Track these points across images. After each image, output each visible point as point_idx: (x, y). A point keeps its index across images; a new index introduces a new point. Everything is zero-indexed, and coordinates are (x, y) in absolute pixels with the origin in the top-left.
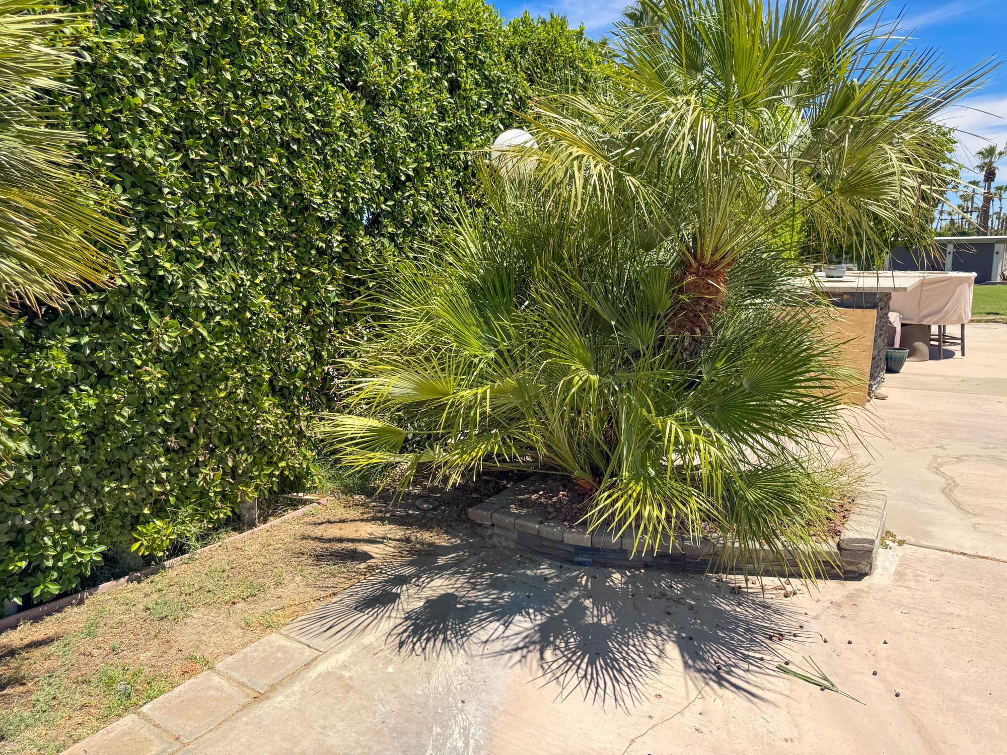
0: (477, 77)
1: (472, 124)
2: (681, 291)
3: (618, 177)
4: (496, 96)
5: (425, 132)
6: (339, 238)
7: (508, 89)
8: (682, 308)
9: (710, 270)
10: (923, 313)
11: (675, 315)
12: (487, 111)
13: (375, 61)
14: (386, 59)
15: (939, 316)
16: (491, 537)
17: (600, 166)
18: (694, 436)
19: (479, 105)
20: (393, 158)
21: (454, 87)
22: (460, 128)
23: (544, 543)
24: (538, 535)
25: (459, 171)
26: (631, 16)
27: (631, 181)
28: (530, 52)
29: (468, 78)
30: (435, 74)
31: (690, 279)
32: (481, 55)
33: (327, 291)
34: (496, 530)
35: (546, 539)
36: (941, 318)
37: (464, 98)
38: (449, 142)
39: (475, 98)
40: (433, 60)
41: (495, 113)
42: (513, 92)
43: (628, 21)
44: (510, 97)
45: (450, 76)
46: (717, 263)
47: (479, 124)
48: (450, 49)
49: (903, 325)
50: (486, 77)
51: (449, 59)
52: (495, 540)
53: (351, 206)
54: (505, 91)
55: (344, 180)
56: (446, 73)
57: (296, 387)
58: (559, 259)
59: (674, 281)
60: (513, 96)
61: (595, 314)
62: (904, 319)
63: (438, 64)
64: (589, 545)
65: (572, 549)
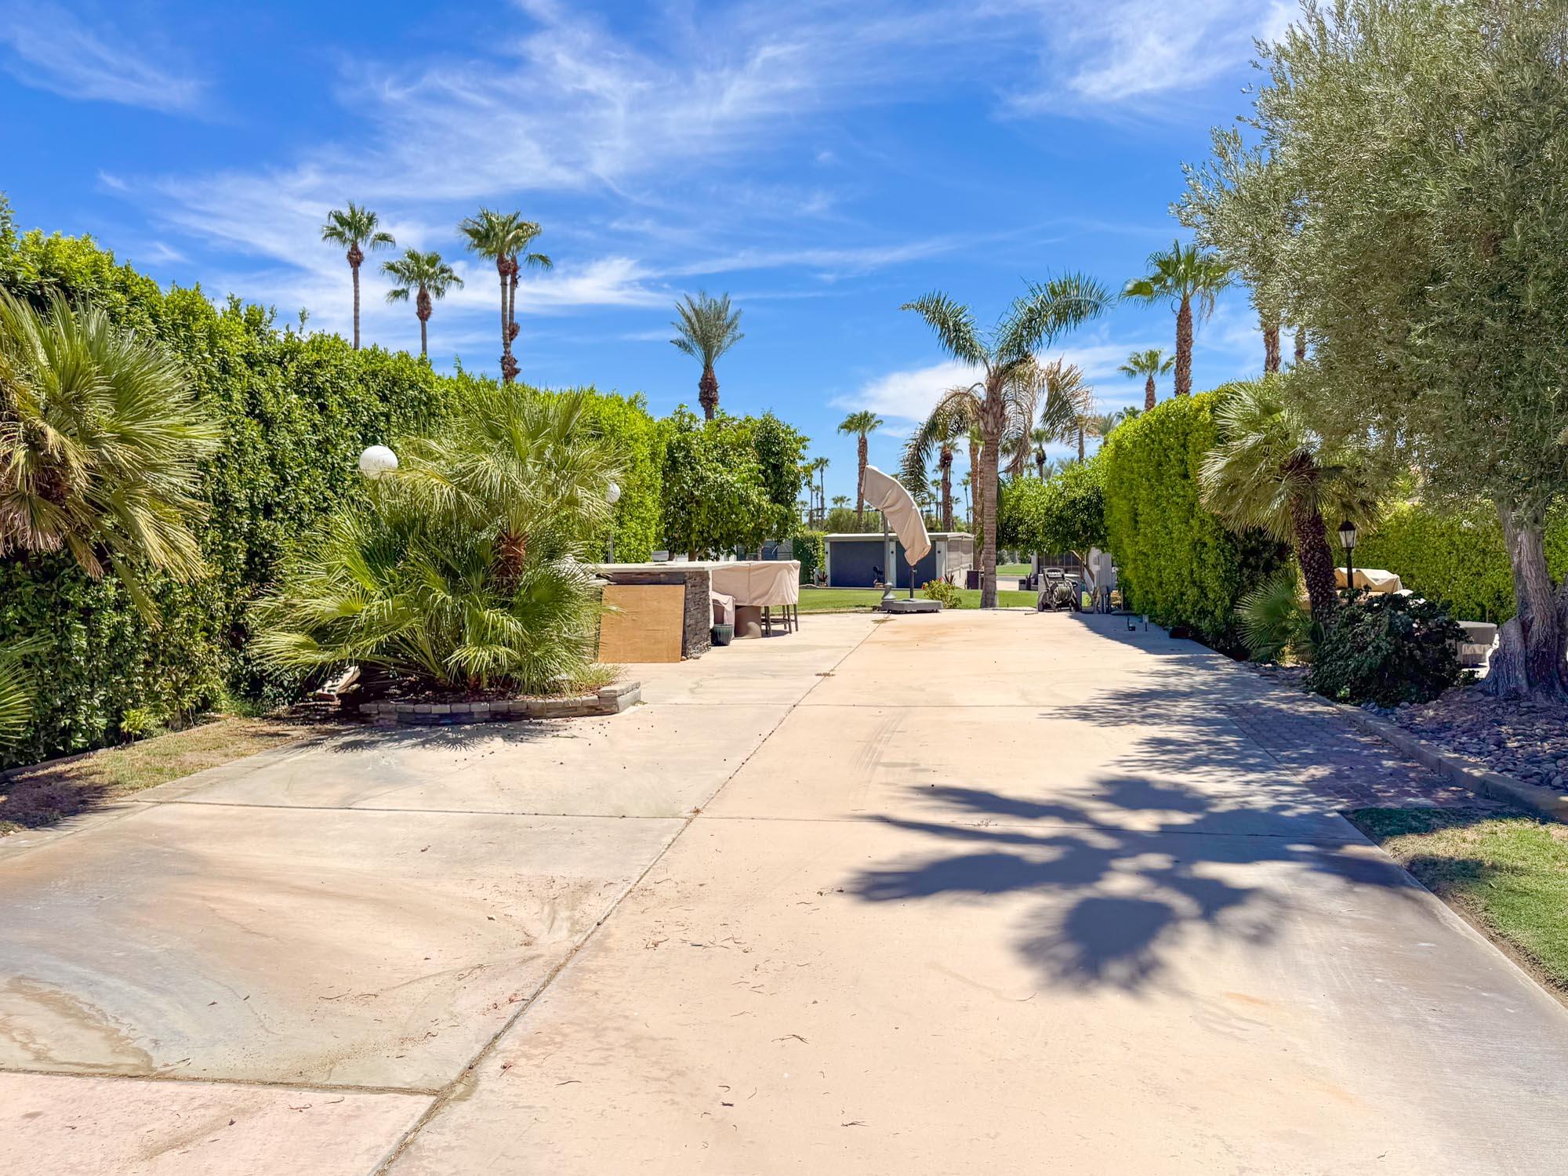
0: (340, 400)
1: (336, 436)
2: (499, 553)
3: (458, 495)
4: (354, 413)
5: (302, 444)
6: (248, 522)
7: (364, 408)
8: (500, 563)
9: (515, 542)
10: (753, 596)
11: (497, 566)
12: (347, 426)
13: (269, 396)
14: (276, 396)
15: (766, 597)
16: (377, 721)
17: (448, 488)
18: (501, 617)
19: (341, 421)
20: (282, 464)
21: (323, 408)
22: (328, 440)
23: (418, 717)
24: (414, 713)
25: (327, 471)
26: (474, 233)
27: (464, 495)
28: (381, 378)
29: (333, 401)
30: (309, 400)
31: (504, 546)
32: (343, 384)
33: (239, 559)
34: (381, 716)
35: (419, 714)
36: (769, 599)
37: (331, 417)
38: (319, 450)
39: (339, 416)
40: (306, 389)
41: (353, 426)
42: (368, 410)
43: (469, 239)
44: (365, 413)
45: (319, 401)
46: (519, 538)
47: (342, 436)
48: (320, 380)
49: (737, 607)
50: (346, 399)
51: (318, 388)
52: (381, 722)
53: (255, 499)
54: (360, 409)
55: (251, 481)
56: (317, 399)
57: (215, 629)
58: (425, 534)
59: (494, 548)
60: (368, 413)
61: (447, 564)
62: (736, 601)
63: (310, 393)
64: (449, 712)
65: (437, 716)
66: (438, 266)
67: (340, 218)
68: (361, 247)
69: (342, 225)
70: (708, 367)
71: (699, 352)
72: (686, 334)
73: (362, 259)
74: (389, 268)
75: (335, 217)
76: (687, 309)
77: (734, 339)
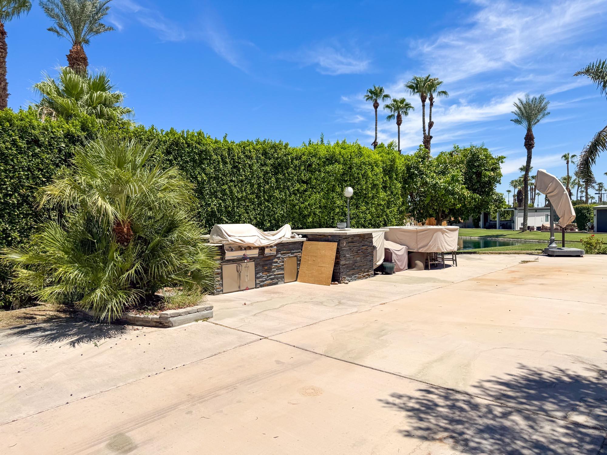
10: (419, 246)
15: (427, 248)
26: (411, 87)
62: (409, 249)
66: (404, 103)
67: (371, 92)
68: (378, 101)
69: (371, 94)
70: (529, 130)
71: (525, 124)
72: (519, 116)
73: (378, 105)
74: (386, 107)
75: (370, 91)
76: (519, 104)
77: (544, 115)
